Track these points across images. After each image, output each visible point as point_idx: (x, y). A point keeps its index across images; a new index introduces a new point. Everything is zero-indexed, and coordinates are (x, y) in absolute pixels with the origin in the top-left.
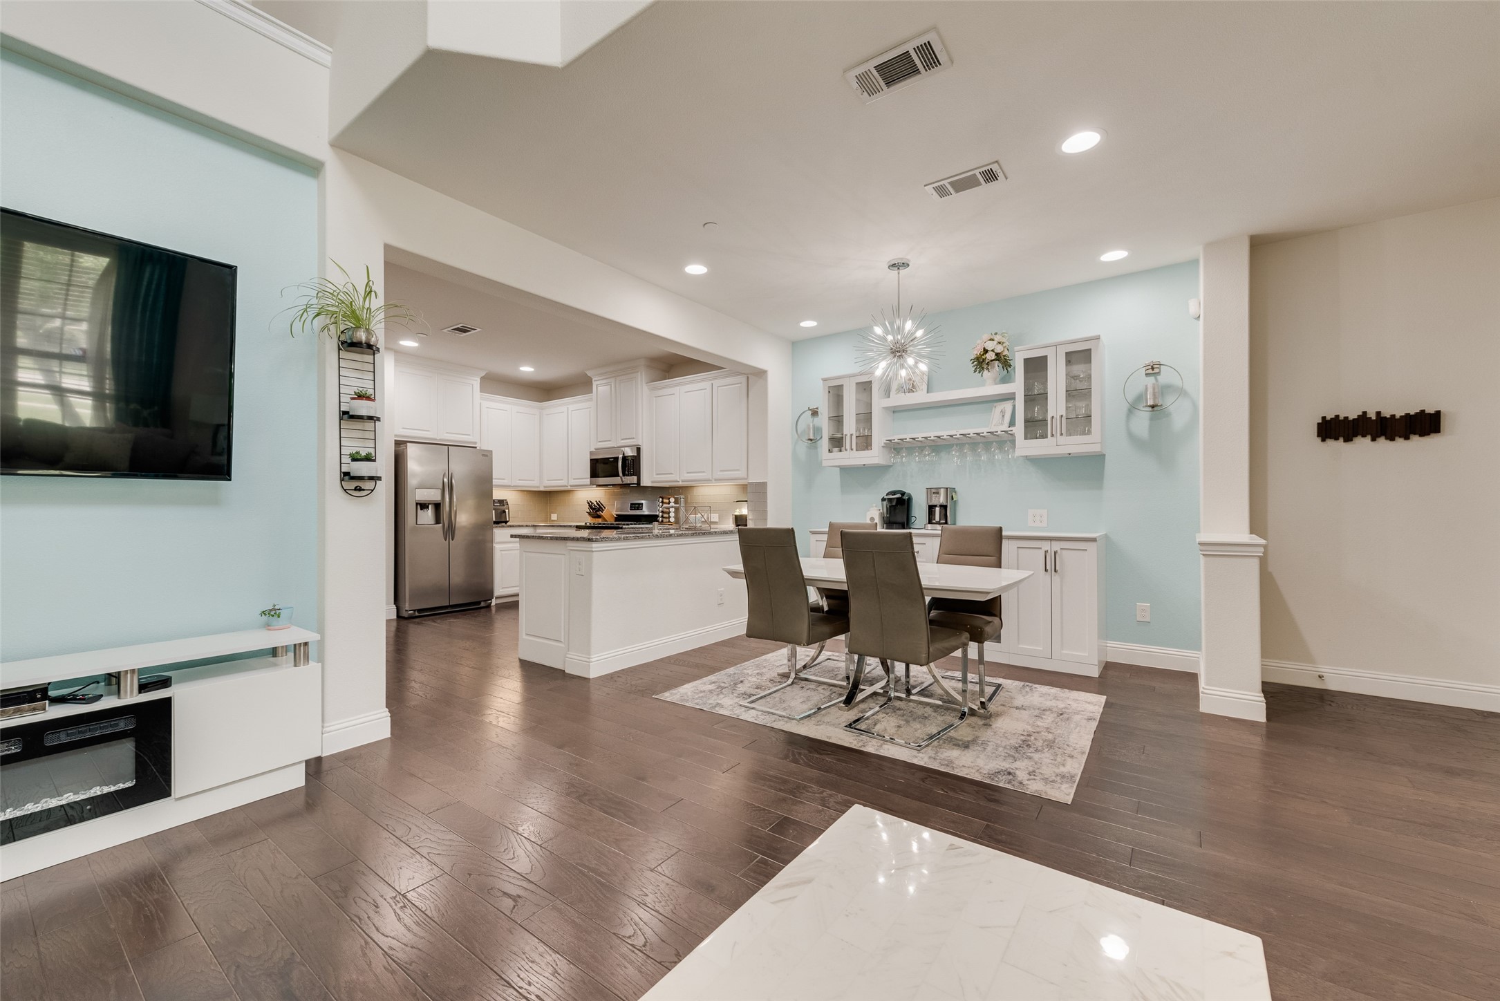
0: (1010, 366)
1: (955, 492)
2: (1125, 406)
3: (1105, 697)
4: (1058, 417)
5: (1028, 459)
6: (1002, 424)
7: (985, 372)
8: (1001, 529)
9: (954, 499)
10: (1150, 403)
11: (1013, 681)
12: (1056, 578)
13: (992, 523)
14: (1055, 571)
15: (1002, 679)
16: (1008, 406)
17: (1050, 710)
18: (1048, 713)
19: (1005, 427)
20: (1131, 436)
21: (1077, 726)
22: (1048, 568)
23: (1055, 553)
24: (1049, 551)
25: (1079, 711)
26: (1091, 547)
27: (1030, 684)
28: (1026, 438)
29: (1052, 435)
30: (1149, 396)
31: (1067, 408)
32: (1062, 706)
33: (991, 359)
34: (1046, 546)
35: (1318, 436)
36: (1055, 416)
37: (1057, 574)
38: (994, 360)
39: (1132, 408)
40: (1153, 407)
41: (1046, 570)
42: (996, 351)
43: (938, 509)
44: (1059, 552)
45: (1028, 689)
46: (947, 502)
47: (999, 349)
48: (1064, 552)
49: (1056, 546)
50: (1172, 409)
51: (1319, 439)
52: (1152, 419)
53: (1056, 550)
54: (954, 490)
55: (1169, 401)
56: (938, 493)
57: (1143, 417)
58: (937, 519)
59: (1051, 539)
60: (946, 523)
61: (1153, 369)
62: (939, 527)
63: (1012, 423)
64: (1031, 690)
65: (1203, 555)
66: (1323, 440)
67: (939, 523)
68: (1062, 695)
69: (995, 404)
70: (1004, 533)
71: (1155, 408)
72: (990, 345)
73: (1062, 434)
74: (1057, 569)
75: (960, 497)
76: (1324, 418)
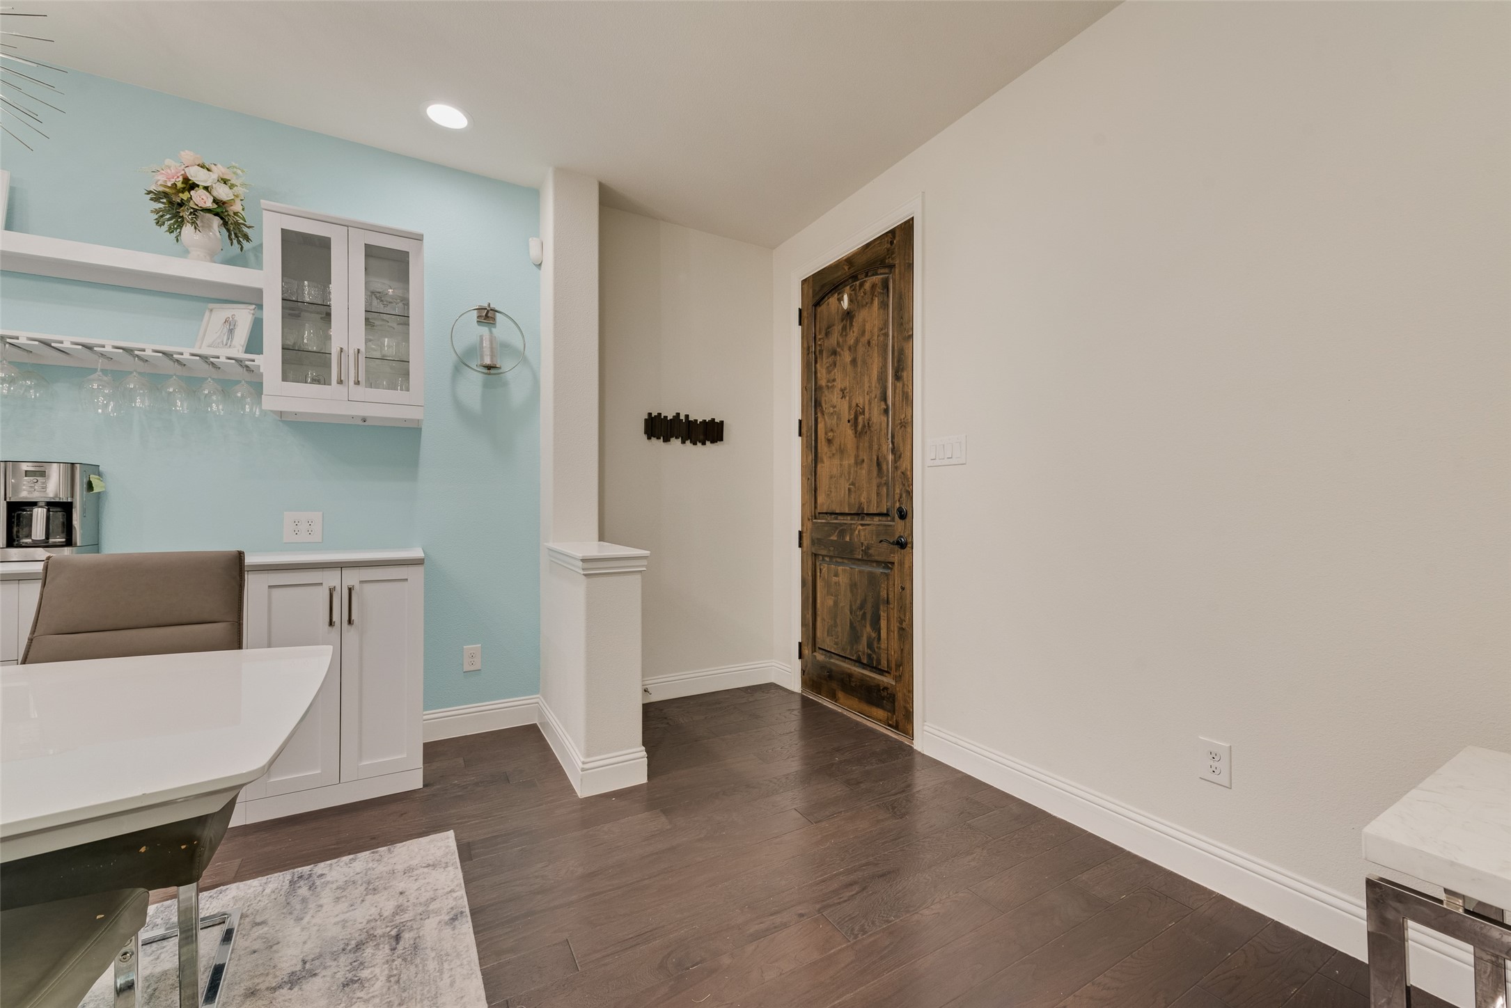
0: (247, 238)
1: (100, 474)
2: (453, 358)
3: (451, 833)
4: (351, 352)
5: (284, 422)
6: (228, 345)
7: (188, 230)
8: (240, 556)
9: (96, 490)
10: (488, 361)
11: (263, 879)
12: (351, 635)
13: (220, 543)
14: (350, 622)
15: (234, 886)
16: (243, 317)
17: (371, 937)
18: (369, 951)
19: (237, 350)
20: (459, 407)
21: (441, 959)
22: (336, 618)
23: (350, 590)
24: (338, 588)
25: (427, 904)
26: (416, 574)
27: (306, 869)
28: (285, 379)
29: (340, 382)
30: (487, 352)
31: (367, 341)
32: (388, 907)
33: (202, 204)
34: (331, 579)
35: (645, 433)
36: (345, 348)
37: (353, 628)
38: (208, 211)
39: (462, 363)
40: (489, 367)
41: (331, 623)
42: (215, 193)
43: (39, 514)
44: (357, 587)
45: (303, 891)
46: (72, 496)
47: (223, 193)
48: (366, 586)
49: (352, 577)
50: (509, 376)
51: (645, 437)
52: (486, 385)
53: (351, 583)
54: (95, 469)
55: (506, 364)
56: (43, 474)
57: (473, 380)
58: (38, 532)
59: (341, 566)
60: (69, 542)
61: (487, 316)
62: (41, 553)
63: (255, 344)
64: (312, 887)
65: (585, 575)
66: (649, 438)
67: (45, 544)
68: (381, 868)
69: (211, 306)
70: (249, 560)
71: (492, 371)
72: (197, 175)
73: (357, 383)
74: (353, 617)
75: (113, 485)
76: (650, 414)
